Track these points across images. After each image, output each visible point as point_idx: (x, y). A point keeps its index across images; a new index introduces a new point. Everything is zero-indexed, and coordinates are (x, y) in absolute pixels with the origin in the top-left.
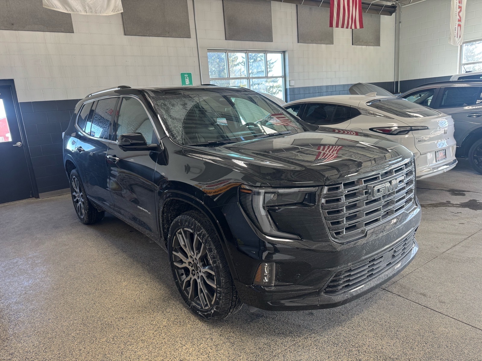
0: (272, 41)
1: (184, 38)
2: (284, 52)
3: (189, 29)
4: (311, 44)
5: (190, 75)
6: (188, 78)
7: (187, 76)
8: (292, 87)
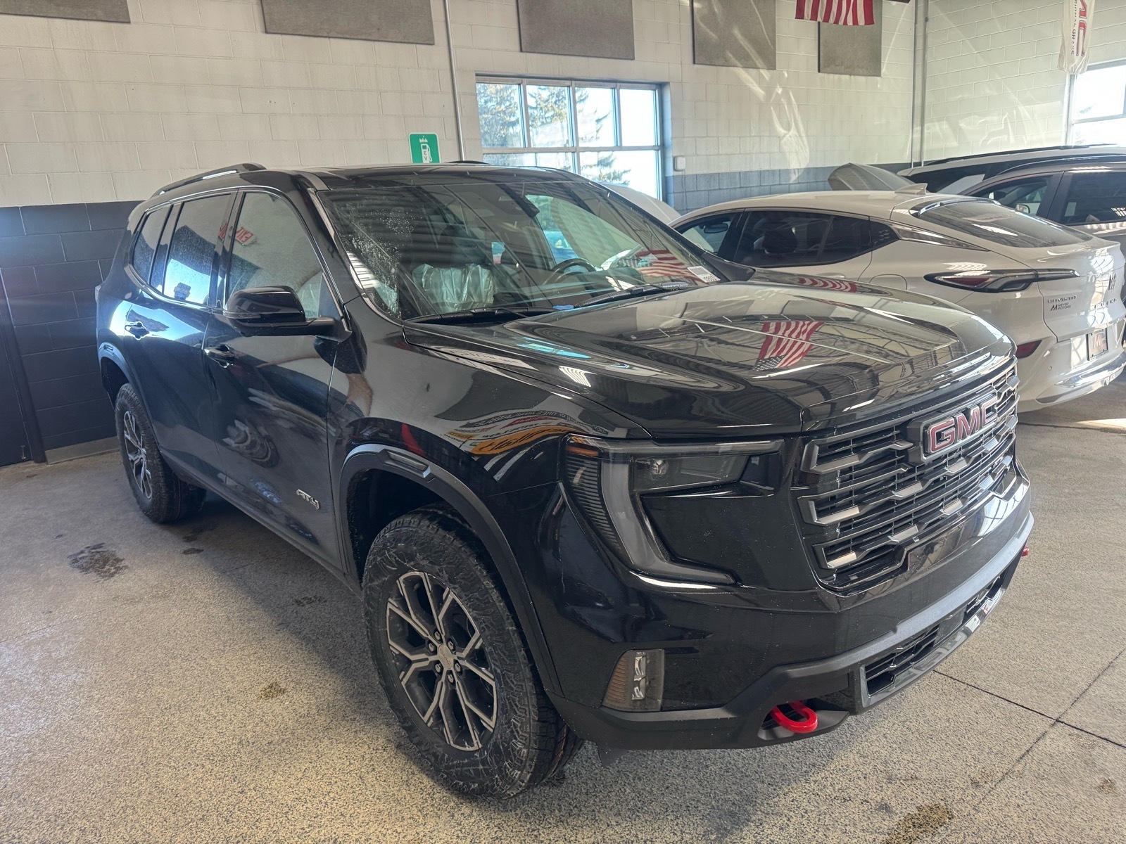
0: (634, 59)
1: (418, 46)
2: (660, 87)
3: (431, 21)
4: (724, 68)
5: (432, 140)
6: (428, 146)
7: (426, 141)
8: (680, 173)
